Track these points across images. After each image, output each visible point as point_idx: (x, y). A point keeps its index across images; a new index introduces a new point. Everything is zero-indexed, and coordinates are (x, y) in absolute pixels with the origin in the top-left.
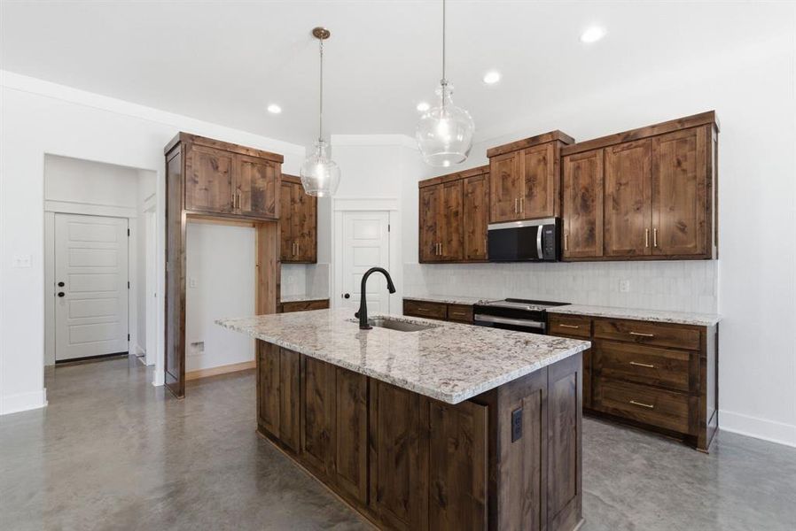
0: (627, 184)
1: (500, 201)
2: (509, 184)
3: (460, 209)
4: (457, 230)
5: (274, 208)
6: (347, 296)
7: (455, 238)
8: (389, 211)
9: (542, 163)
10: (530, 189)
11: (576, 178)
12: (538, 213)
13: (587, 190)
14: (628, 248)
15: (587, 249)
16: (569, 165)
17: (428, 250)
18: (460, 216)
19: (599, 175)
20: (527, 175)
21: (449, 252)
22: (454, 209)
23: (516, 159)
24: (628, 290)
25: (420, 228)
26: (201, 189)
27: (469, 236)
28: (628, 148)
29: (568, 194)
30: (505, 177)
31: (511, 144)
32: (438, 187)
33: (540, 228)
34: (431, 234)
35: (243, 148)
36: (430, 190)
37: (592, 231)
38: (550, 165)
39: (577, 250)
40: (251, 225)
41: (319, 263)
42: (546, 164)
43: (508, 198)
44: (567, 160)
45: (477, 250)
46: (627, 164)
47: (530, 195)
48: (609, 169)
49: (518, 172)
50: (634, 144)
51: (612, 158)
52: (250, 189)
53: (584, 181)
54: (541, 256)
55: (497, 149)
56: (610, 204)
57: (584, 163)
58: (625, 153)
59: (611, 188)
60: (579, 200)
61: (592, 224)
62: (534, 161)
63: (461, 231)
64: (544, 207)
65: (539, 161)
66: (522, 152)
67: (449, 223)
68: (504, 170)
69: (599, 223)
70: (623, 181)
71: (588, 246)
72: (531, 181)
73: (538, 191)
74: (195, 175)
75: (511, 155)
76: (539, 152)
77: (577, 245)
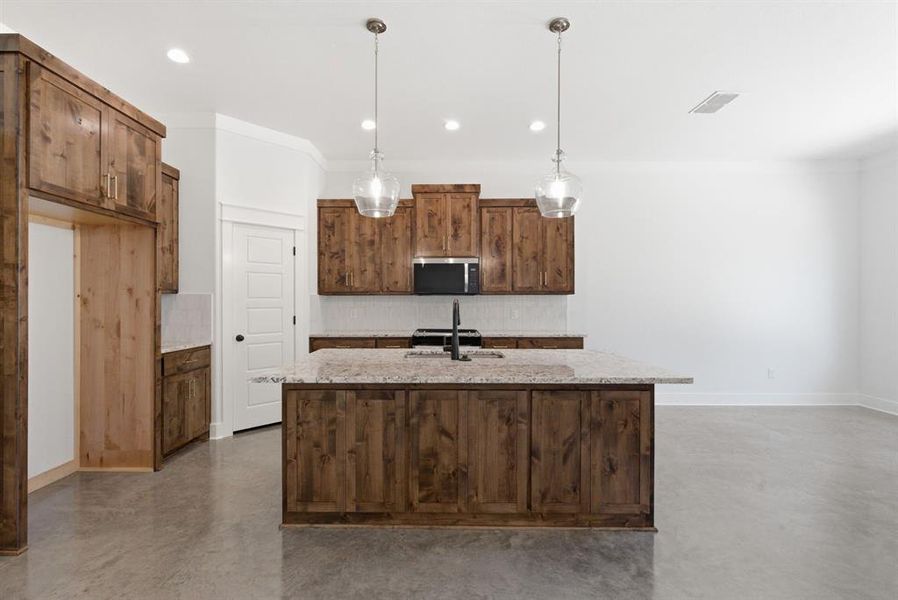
0: (527, 238)
1: (426, 236)
2: (435, 222)
3: (377, 238)
4: (373, 260)
5: (154, 206)
6: (240, 338)
7: (370, 268)
8: (294, 230)
9: (466, 210)
10: (456, 230)
11: (491, 227)
12: (464, 252)
13: (499, 238)
14: (528, 286)
15: (500, 286)
16: (486, 216)
17: (332, 280)
18: (376, 246)
19: (509, 228)
20: (453, 217)
21: (362, 282)
22: (368, 237)
23: (443, 200)
24: (517, 317)
25: (320, 254)
26: (55, 155)
27: (388, 268)
28: (528, 211)
29: (486, 238)
30: (431, 215)
31: (437, 186)
32: (346, 210)
33: (466, 266)
34: (337, 261)
35: (117, 98)
36: (334, 212)
37: (503, 270)
38: (474, 213)
39: (493, 286)
40: (70, 224)
41: (179, 293)
42: (470, 211)
43: (435, 235)
44: (484, 210)
45: (397, 283)
46: (527, 223)
47: (456, 236)
48: (516, 225)
49: (445, 213)
50: (532, 209)
51: (517, 217)
52: (125, 171)
53: (497, 231)
54: (466, 291)
55: (423, 186)
56: (516, 251)
57: (497, 217)
58: (526, 214)
59: (517, 239)
60: (493, 245)
61: (504, 265)
62: (459, 206)
63: (378, 261)
64: (469, 248)
65: (464, 207)
66: (448, 195)
67: (361, 252)
68: (430, 208)
69: (508, 264)
70: (525, 235)
71: (500, 282)
72: (456, 223)
73: (462, 232)
74: (45, 126)
75: (438, 196)
76: (464, 199)
77: (492, 281)
